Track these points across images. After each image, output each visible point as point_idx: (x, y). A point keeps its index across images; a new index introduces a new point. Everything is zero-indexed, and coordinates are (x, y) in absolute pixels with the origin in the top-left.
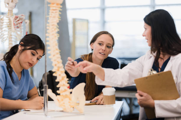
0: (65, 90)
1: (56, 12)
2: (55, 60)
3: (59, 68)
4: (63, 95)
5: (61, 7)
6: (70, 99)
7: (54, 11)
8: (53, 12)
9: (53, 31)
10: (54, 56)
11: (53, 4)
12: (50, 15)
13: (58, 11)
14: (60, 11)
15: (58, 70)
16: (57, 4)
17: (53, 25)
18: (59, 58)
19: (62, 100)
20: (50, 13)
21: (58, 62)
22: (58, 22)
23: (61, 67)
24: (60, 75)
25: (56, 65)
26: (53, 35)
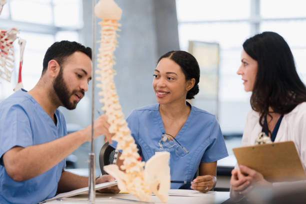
0: (133, 164)
1: (110, 35)
2: (111, 114)
3: (119, 126)
4: (130, 173)
5: (120, 25)
6: (142, 179)
7: (107, 33)
8: (105, 35)
9: (106, 66)
10: (109, 106)
11: (106, 21)
12: (102, 40)
13: (114, 33)
14: (117, 32)
15: (118, 130)
16: (113, 21)
17: (106, 56)
18: (119, 109)
19: (131, 181)
20: (102, 37)
21: (116, 116)
22: (114, 49)
23: (124, 125)
24: (121, 138)
25: (113, 122)
26: (106, 71)
